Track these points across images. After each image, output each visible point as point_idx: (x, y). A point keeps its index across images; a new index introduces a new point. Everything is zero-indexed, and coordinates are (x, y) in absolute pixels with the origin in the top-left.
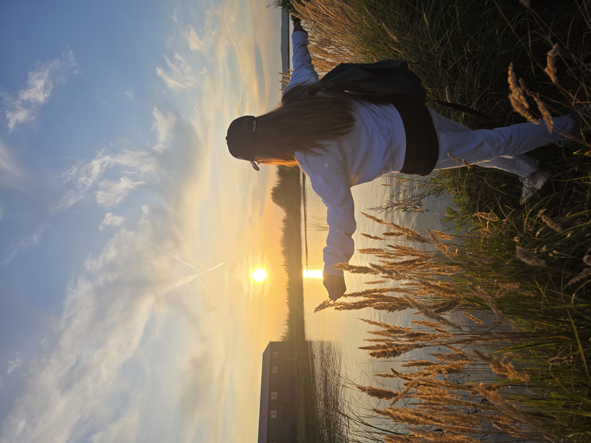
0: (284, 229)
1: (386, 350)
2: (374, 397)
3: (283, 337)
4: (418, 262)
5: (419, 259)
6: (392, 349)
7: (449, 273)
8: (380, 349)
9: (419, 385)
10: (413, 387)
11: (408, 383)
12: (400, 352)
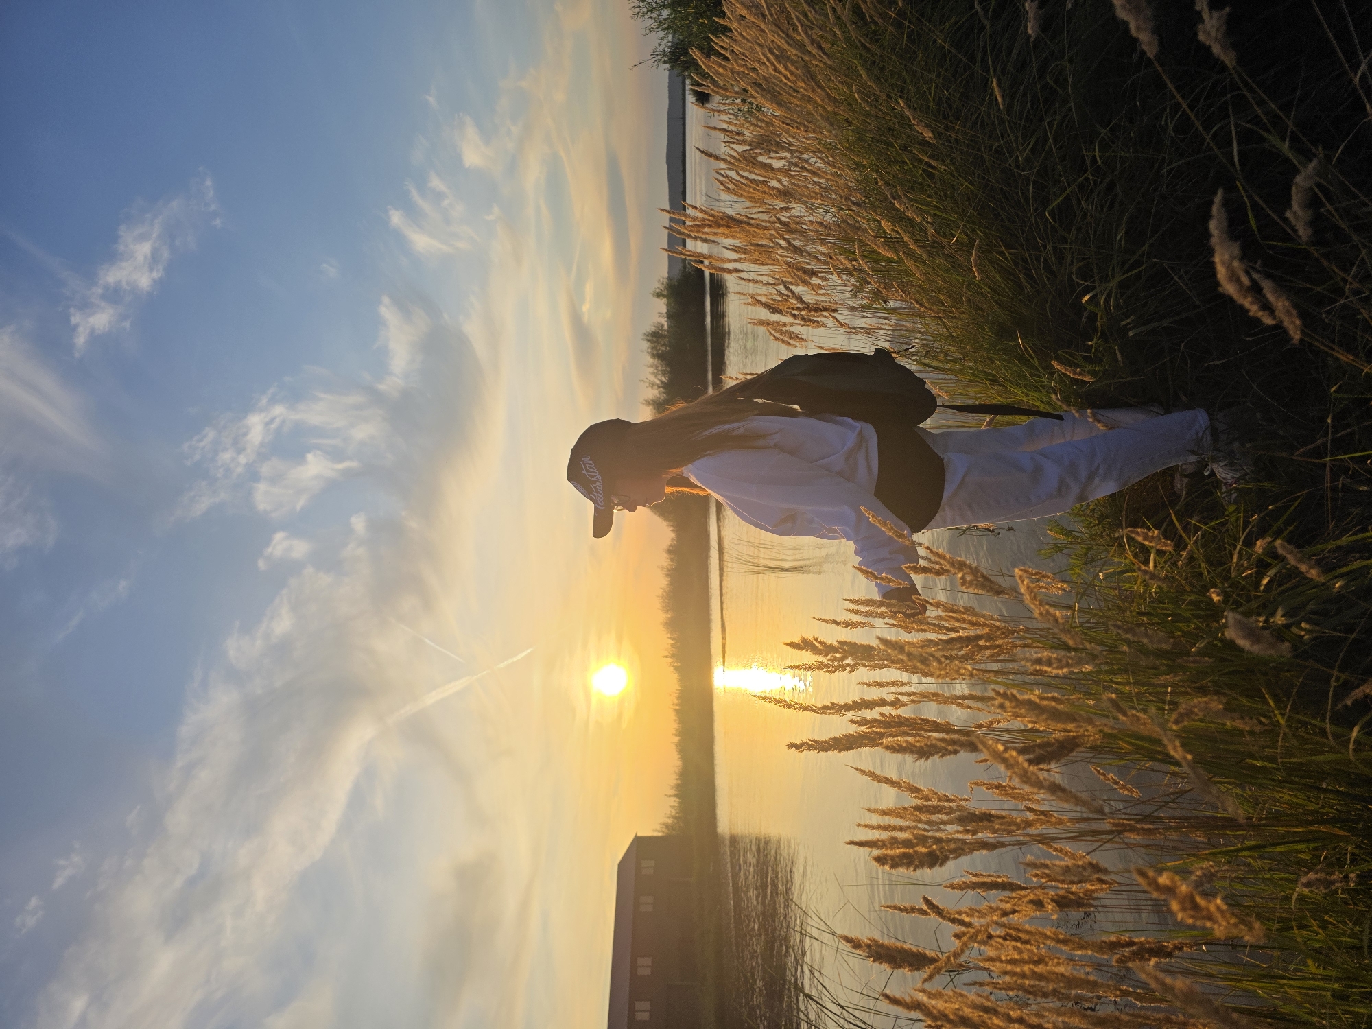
0: (668, 570)
1: (911, 851)
2: (881, 963)
3: (666, 825)
4: (986, 641)
5: (987, 634)
6: (927, 847)
7: (1062, 668)
8: (898, 848)
9: (990, 937)
10: (975, 941)
11: (964, 934)
12: (946, 856)
